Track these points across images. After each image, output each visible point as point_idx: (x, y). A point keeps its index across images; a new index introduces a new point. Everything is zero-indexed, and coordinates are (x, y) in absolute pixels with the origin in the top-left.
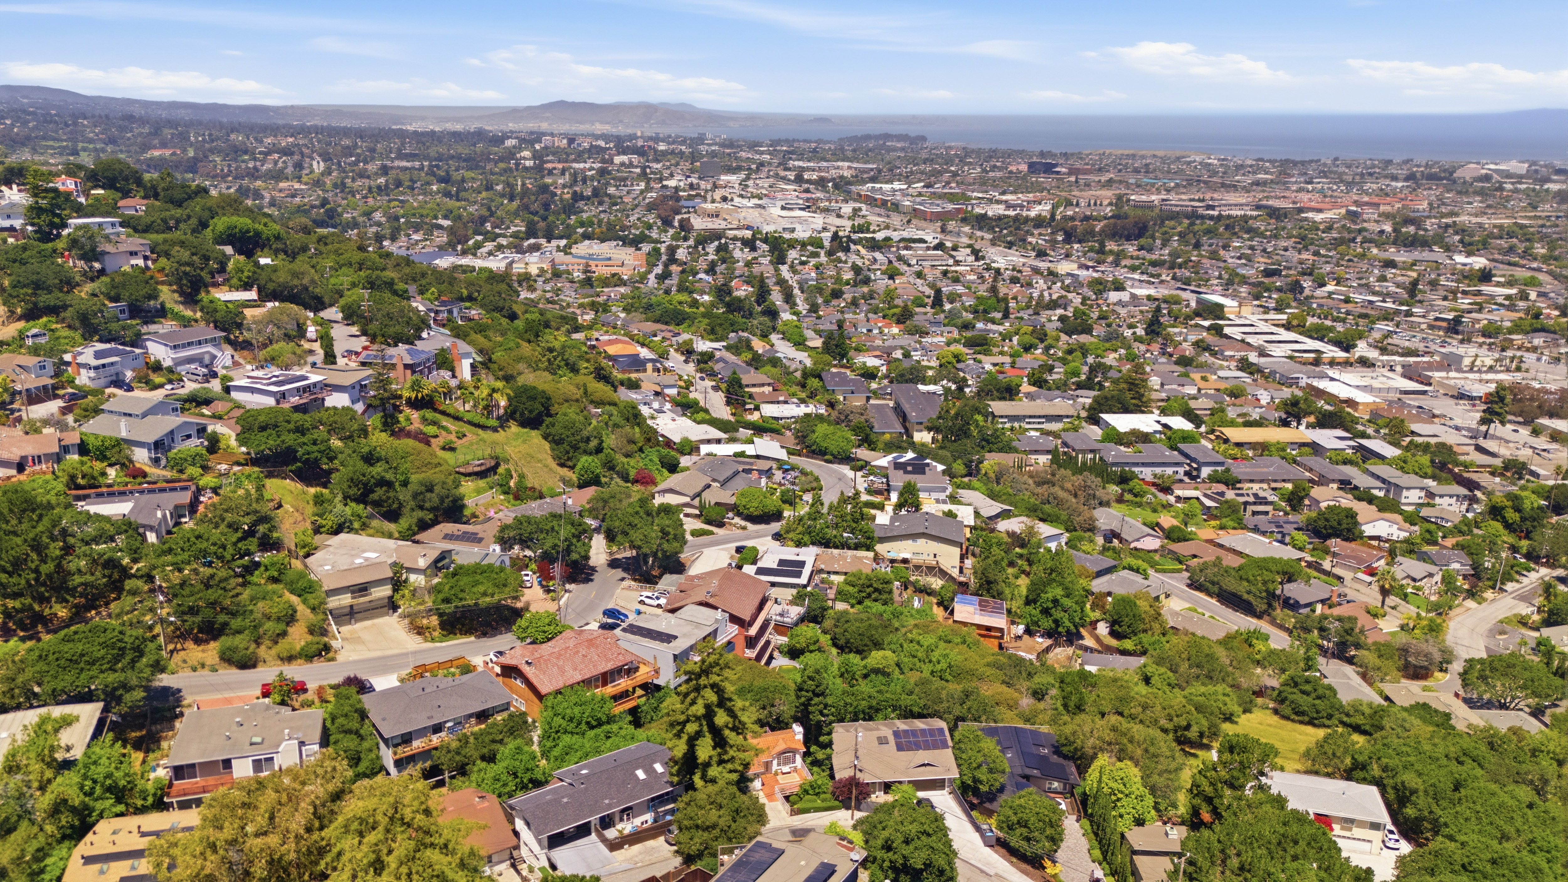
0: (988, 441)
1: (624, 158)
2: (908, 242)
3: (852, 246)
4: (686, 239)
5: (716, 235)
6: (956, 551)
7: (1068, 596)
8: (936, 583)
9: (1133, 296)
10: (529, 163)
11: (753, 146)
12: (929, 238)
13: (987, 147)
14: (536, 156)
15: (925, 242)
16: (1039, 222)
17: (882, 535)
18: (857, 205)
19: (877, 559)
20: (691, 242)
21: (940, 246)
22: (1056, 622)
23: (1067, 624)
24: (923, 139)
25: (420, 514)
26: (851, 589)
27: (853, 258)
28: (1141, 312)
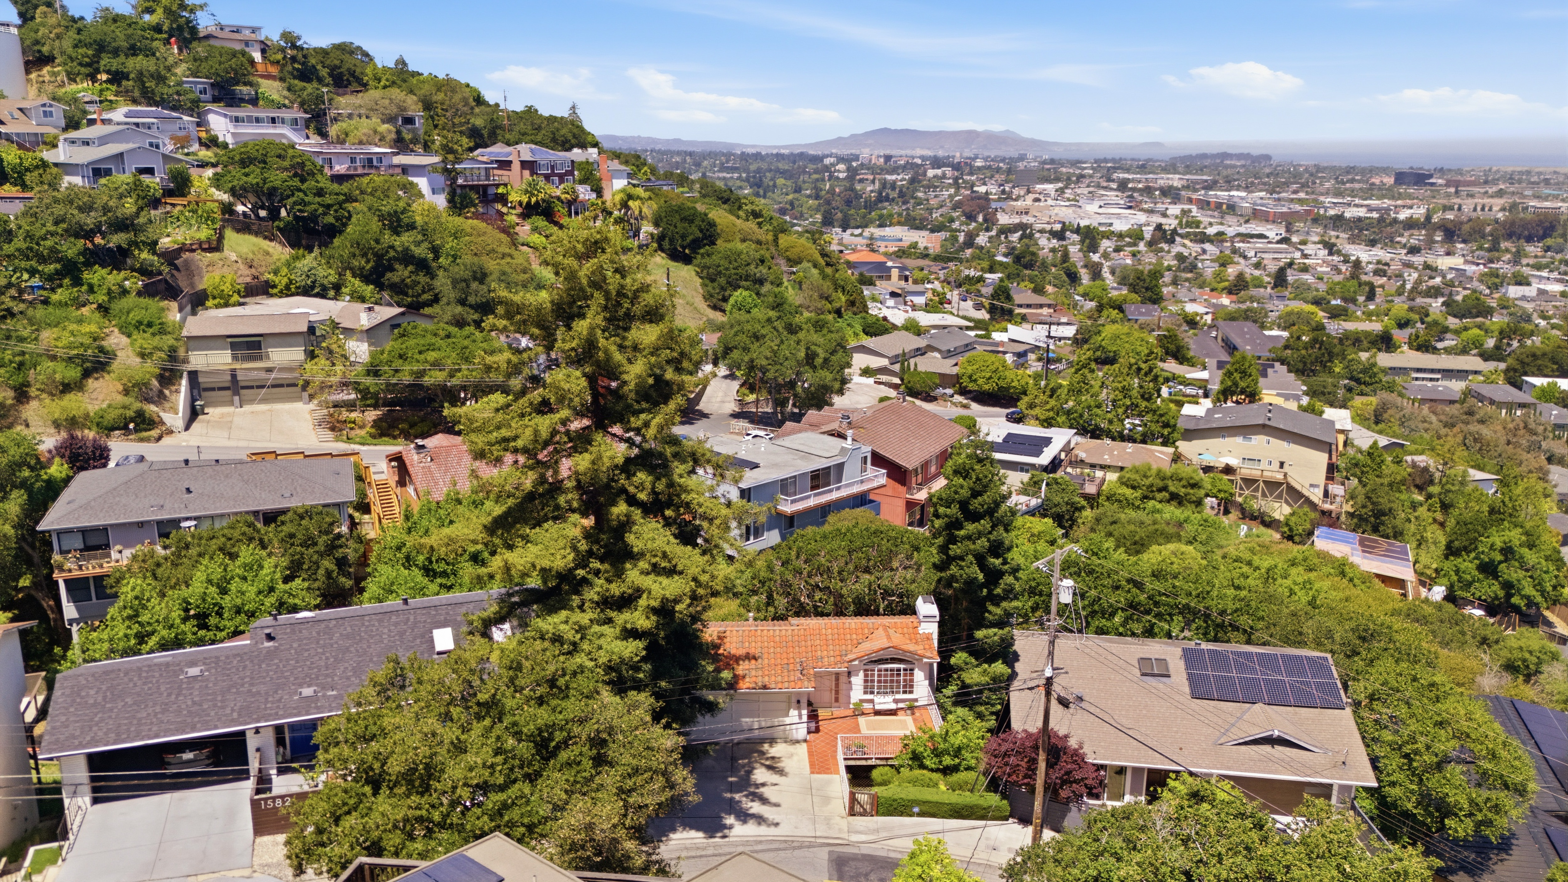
0: (1358, 381)
1: (939, 172)
2: (1246, 237)
3: (1178, 239)
4: (987, 230)
5: (1022, 227)
6: (1321, 459)
7: (1531, 546)
8: (1280, 510)
9: (1541, 292)
10: (842, 175)
11: (1075, 163)
12: (1271, 234)
13: (1344, 165)
14: (849, 169)
15: (1265, 237)
16: (1411, 224)
17: (1191, 426)
18: (1186, 207)
19: (1177, 458)
20: (993, 233)
21: (1285, 240)
22: (1508, 586)
23: (1529, 591)
24: (1268, 157)
25: (459, 309)
26: (1128, 492)
27: (1176, 249)
28: (1555, 307)
